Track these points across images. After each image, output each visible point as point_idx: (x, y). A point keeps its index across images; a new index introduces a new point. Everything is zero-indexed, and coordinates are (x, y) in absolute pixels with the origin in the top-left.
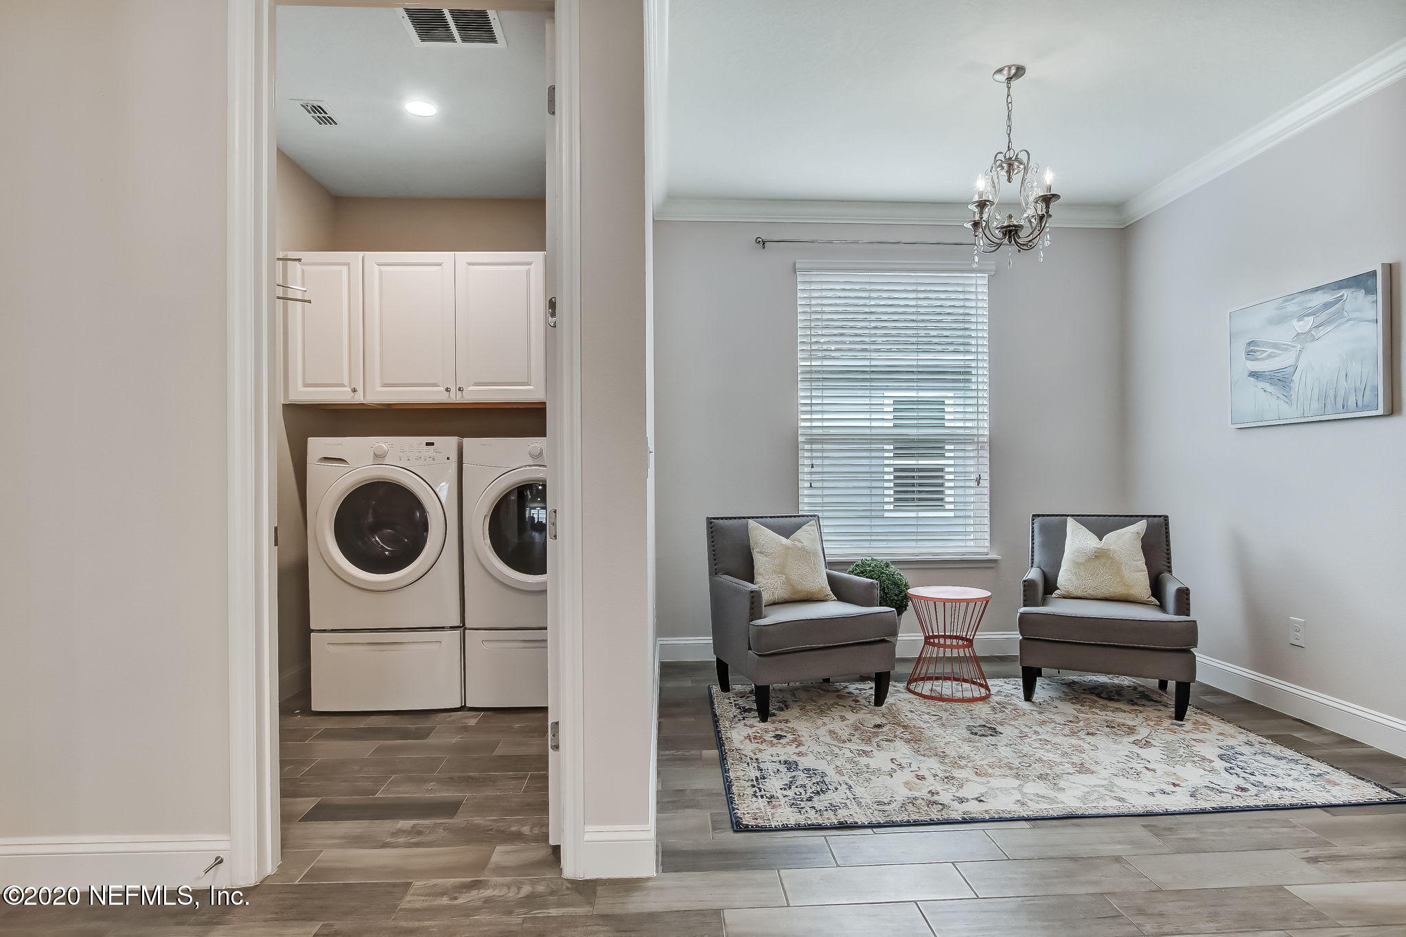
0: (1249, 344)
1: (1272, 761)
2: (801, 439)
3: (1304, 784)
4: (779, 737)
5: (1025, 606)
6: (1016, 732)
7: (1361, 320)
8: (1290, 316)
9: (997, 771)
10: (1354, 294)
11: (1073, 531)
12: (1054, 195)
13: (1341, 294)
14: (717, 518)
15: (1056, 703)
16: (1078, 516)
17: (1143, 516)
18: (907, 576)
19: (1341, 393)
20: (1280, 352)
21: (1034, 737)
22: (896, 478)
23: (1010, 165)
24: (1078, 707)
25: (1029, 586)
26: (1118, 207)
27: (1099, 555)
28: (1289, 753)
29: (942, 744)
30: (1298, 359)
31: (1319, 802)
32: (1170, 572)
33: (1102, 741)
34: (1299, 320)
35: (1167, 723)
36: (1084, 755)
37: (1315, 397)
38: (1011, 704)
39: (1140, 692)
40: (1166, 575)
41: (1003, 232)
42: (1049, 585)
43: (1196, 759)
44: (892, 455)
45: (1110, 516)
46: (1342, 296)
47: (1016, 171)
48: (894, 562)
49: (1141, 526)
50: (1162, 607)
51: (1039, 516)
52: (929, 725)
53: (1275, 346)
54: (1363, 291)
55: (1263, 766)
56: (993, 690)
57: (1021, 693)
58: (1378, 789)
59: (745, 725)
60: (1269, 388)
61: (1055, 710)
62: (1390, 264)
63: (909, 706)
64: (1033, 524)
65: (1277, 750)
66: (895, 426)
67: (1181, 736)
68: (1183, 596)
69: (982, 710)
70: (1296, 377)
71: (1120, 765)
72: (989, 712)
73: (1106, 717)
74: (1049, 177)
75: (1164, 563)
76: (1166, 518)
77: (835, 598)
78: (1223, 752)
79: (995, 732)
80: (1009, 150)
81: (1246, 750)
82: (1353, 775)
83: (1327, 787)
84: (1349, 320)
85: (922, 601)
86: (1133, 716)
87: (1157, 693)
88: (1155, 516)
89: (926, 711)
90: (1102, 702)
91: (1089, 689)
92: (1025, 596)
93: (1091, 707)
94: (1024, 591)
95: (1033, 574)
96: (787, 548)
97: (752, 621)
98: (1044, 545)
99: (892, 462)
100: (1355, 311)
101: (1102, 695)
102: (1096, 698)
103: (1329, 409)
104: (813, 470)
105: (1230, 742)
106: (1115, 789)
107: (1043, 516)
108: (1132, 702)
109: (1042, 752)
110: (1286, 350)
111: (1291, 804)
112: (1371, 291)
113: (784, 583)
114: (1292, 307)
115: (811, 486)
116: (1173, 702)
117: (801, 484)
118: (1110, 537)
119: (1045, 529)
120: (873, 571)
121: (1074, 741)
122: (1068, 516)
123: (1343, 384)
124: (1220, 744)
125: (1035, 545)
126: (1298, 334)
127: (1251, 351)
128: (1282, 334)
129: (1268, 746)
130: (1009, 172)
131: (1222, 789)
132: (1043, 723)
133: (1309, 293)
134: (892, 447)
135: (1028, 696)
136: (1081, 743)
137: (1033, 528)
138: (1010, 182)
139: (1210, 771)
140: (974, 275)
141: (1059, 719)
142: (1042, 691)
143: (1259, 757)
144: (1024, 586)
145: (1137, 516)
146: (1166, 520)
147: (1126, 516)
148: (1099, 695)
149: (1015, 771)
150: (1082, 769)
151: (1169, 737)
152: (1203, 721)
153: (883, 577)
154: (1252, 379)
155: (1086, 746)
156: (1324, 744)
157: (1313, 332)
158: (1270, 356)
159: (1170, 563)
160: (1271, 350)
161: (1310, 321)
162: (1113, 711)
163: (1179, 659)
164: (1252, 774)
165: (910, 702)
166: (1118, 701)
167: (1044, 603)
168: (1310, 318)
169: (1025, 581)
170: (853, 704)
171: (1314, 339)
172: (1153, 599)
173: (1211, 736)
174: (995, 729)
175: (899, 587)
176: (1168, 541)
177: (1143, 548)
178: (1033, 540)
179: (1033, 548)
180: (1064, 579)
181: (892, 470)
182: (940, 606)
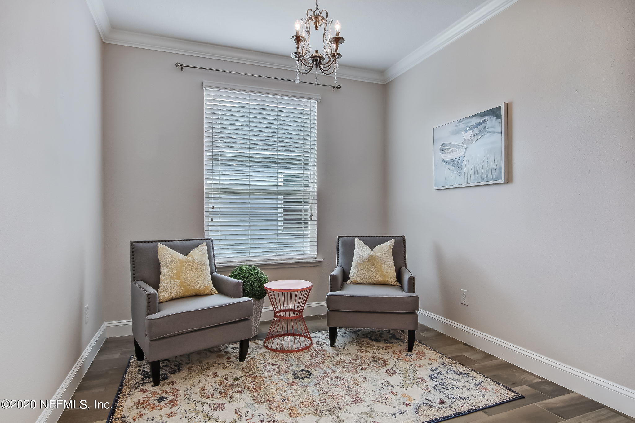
0: (443, 145)
1: (455, 376)
2: (206, 191)
3: (472, 392)
4: (161, 399)
5: (331, 291)
6: (322, 372)
7: (494, 132)
8: (461, 130)
9: (305, 410)
10: (491, 118)
11: (358, 245)
12: (341, 38)
13: (484, 119)
14: (138, 242)
15: (348, 347)
16: (361, 236)
17: (393, 236)
18: (267, 274)
19: (485, 171)
20: (457, 149)
21: (332, 376)
22: (285, 215)
23: (316, 18)
24: (359, 348)
25: (333, 279)
26: (382, 72)
27: (371, 260)
28: (463, 369)
29: (274, 390)
30: (464, 154)
31: (481, 405)
32: (406, 266)
33: (369, 374)
34: (465, 133)
35: (404, 354)
36: (358, 387)
37: (473, 172)
38: (322, 350)
39: (392, 333)
40: (404, 268)
41: (312, 61)
42: (345, 276)
43: (418, 380)
44: (282, 202)
45: (377, 236)
46: (486, 119)
47: (320, 24)
48: (259, 266)
49: (392, 242)
50: (401, 287)
51: (341, 237)
52: (270, 374)
53: (454, 146)
54: (495, 117)
55: (451, 381)
56: (314, 340)
57: (328, 341)
58: (507, 391)
59: (141, 391)
60: (452, 168)
61: (346, 352)
62: (507, 103)
63: (261, 359)
64: (338, 241)
65: (458, 367)
66: (284, 186)
67: (411, 363)
68: (412, 280)
69: (305, 356)
70: (464, 163)
71: (377, 392)
72: (309, 358)
73: (373, 354)
74: (338, 27)
75: (403, 262)
76: (404, 237)
77: (217, 292)
78: (432, 373)
79: (309, 375)
80: (316, 10)
81: (442, 369)
82: (494, 382)
83: (484, 393)
84: (489, 132)
85: (271, 291)
86: (386, 351)
87: (400, 333)
88: (399, 236)
89: (271, 362)
90: (372, 343)
91: (366, 334)
92: (331, 285)
93: (366, 347)
94: (331, 282)
95: (336, 271)
96: (182, 262)
97: (149, 315)
98: (344, 253)
99: (282, 206)
100: (491, 128)
101: (372, 338)
102: (369, 341)
103: (479, 180)
104: (213, 210)
105: (435, 364)
106: (374, 415)
107: (344, 237)
108: (387, 342)
109: (334, 388)
110: (459, 148)
111: (467, 411)
112: (499, 117)
113: (179, 286)
114: (462, 126)
115: (212, 220)
116: (406, 339)
117: (206, 219)
118: (377, 248)
119: (344, 244)
120: (245, 273)
121: (354, 376)
122: (356, 236)
123: (486, 166)
124: (430, 367)
125: (339, 254)
126: (465, 140)
127: (444, 149)
128: (457, 140)
129: (453, 365)
130: (316, 23)
131: (432, 404)
132: (338, 364)
133: (470, 118)
134: (282, 197)
135: (332, 344)
136: (357, 376)
137: (338, 244)
138: (316, 30)
139: (425, 390)
140: (309, 101)
141: (348, 359)
142: (340, 339)
143: (449, 375)
144: (331, 279)
145: (390, 236)
146: (404, 238)
147: (385, 236)
148: (370, 339)
149: (315, 408)
150: (357, 400)
151: (405, 365)
152: (421, 351)
153: (250, 276)
154: (444, 164)
155: (360, 379)
156: (478, 360)
157: (472, 139)
158: (452, 152)
159: (406, 261)
160: (452, 148)
161: (470, 132)
162: (377, 349)
163: (409, 317)
164: (447, 389)
165: (263, 355)
166: (380, 341)
167: (341, 288)
168: (471, 131)
169: (331, 276)
170: (225, 361)
171: (472, 142)
172: (397, 283)
173: (425, 362)
174: (310, 371)
175: (261, 282)
176: (405, 250)
177: (393, 254)
178: (338, 250)
179: (338, 255)
180: (353, 273)
181: (282, 210)
182: (281, 293)
